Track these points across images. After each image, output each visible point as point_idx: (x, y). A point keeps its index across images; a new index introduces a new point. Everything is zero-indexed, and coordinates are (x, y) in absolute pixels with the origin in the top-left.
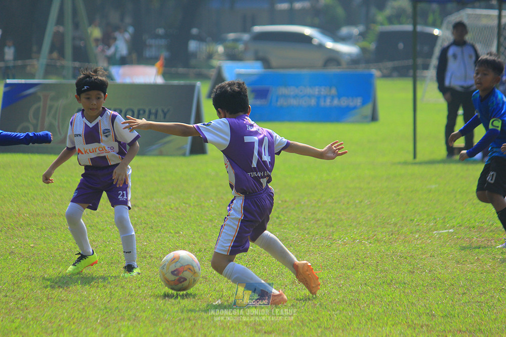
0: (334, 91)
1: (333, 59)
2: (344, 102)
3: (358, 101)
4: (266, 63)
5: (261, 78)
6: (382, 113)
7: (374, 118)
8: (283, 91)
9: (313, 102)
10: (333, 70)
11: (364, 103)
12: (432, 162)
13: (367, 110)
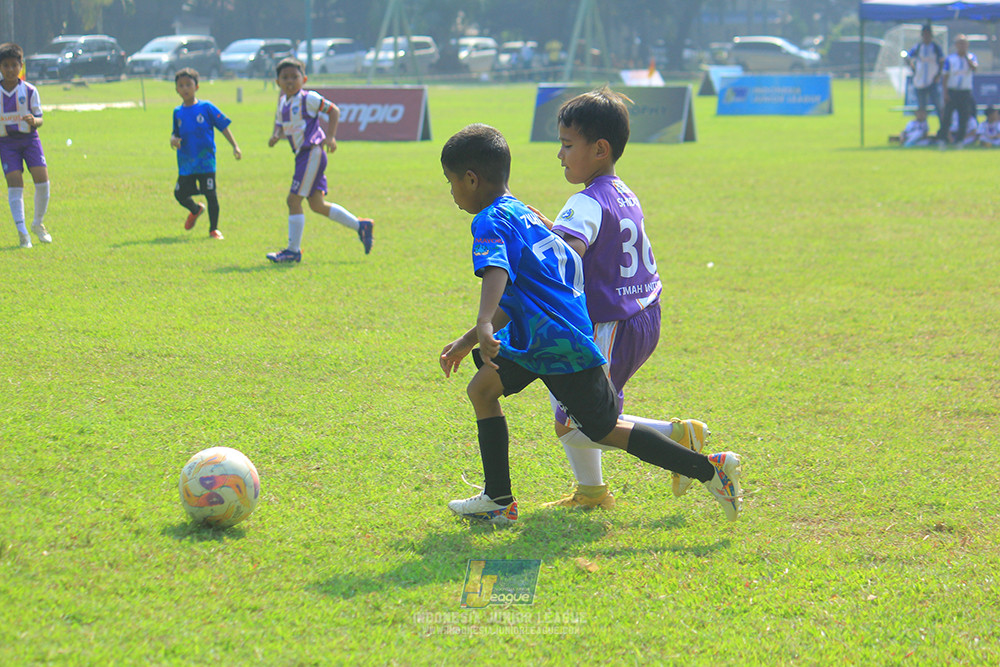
0: (798, 90)
1: (798, 63)
2: (807, 99)
3: (817, 98)
4: (745, 68)
5: (741, 80)
6: (836, 107)
7: (830, 111)
8: (758, 90)
9: (782, 99)
10: (797, 73)
11: (823, 99)
12: (877, 148)
13: (825, 105)
